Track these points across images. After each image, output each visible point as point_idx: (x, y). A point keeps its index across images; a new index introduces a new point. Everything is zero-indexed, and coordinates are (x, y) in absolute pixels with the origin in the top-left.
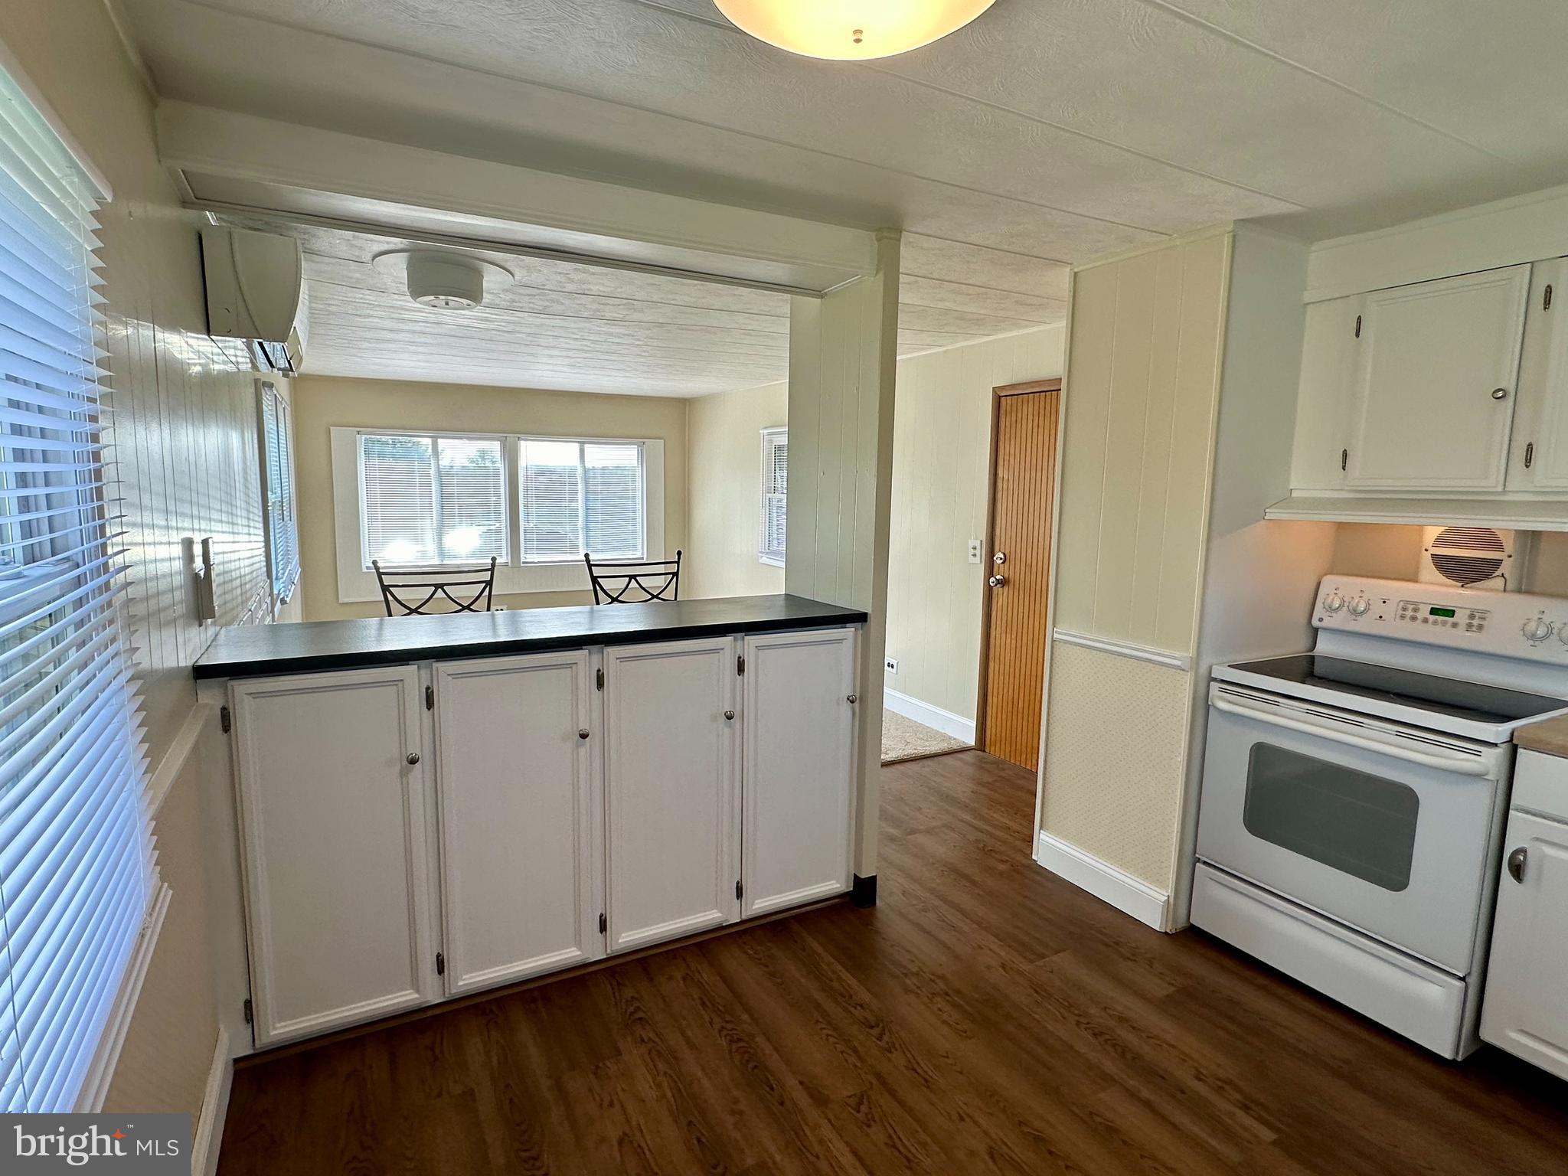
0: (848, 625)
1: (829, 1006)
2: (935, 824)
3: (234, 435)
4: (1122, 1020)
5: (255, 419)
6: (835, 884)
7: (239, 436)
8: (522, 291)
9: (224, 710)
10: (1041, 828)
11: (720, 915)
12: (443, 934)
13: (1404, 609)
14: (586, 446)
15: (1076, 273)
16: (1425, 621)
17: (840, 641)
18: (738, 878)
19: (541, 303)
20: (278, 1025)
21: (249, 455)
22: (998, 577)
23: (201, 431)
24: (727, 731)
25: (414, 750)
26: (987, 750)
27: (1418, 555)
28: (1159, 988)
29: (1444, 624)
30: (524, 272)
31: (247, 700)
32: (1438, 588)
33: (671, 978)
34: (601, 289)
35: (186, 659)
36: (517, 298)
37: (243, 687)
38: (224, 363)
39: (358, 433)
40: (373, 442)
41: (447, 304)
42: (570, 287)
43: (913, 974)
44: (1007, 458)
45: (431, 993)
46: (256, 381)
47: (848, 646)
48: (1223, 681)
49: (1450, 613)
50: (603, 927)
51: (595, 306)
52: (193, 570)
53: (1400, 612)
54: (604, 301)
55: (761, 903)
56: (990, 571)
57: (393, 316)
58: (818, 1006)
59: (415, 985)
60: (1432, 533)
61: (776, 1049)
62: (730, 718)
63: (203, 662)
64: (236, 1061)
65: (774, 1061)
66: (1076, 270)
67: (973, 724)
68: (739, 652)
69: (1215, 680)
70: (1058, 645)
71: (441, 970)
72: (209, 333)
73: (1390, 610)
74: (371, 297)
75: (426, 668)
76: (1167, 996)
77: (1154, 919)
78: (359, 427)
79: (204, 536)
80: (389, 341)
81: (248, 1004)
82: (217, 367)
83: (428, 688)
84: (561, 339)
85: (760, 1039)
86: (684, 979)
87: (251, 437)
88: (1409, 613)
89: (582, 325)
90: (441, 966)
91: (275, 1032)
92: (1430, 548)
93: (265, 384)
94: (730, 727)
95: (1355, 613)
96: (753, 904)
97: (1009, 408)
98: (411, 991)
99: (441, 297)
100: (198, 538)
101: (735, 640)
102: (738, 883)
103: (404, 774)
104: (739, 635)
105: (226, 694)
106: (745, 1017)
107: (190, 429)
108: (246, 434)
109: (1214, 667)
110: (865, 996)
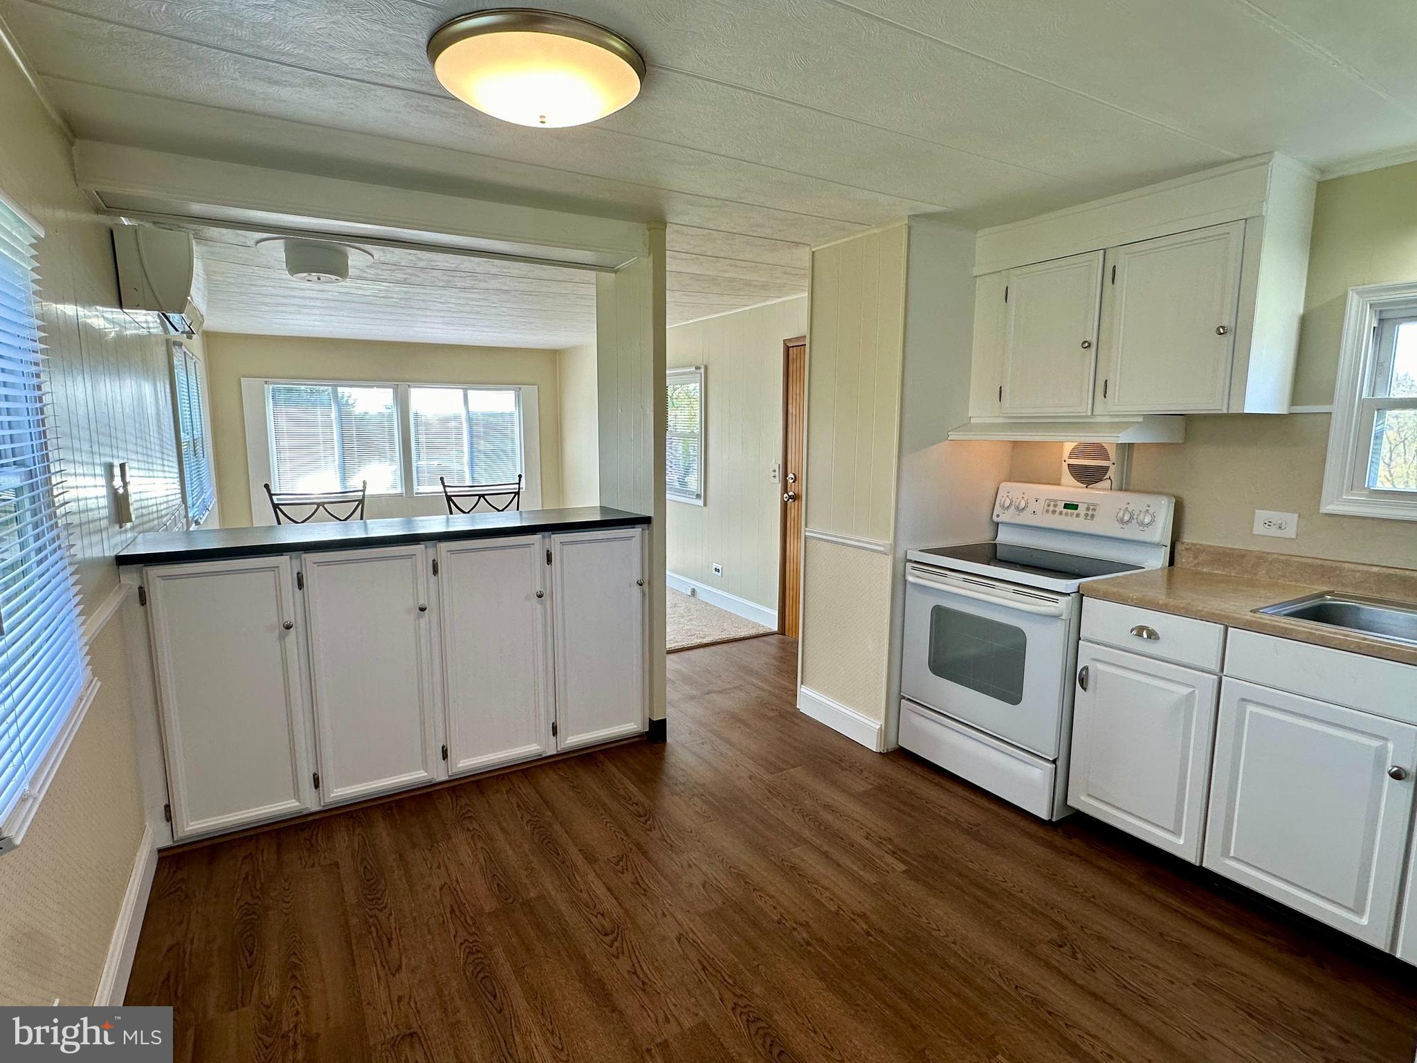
0: (636, 526)
1: (613, 805)
2: (728, 686)
3: (147, 387)
4: (827, 807)
5: (167, 373)
6: (632, 725)
7: (151, 387)
8: (383, 267)
9: (141, 589)
10: (802, 684)
11: (538, 747)
12: (317, 760)
13: (1049, 505)
14: (469, 391)
15: (813, 252)
16: (1061, 513)
17: (630, 538)
18: (553, 721)
19: (402, 276)
20: (191, 823)
21: (162, 402)
22: (791, 493)
23: (118, 383)
24: (539, 606)
25: (289, 618)
26: (787, 634)
27: (1060, 467)
28: (860, 786)
29: (1072, 514)
30: (381, 254)
31: (158, 581)
32: (1071, 489)
33: (497, 791)
34: (446, 264)
35: (111, 553)
36: (380, 272)
37: (154, 572)
38: (135, 328)
39: (266, 382)
40: (279, 390)
41: (319, 279)
42: (421, 264)
43: (681, 783)
44: (794, 397)
45: (310, 802)
46: (167, 341)
47: (637, 540)
48: (916, 562)
49: (1075, 507)
50: (445, 756)
51: (445, 278)
52: (113, 487)
53: (1046, 507)
54: (454, 273)
55: (574, 739)
56: (785, 490)
57: (282, 285)
58: (604, 805)
59: (297, 795)
60: (1069, 447)
61: (566, 832)
62: (540, 596)
63: (125, 553)
64: (160, 851)
65: (564, 838)
66: (813, 250)
67: (776, 613)
68: (547, 547)
69: (910, 561)
70: (809, 541)
71: (317, 786)
72: (121, 306)
73: (1039, 507)
74: (261, 272)
75: (297, 558)
76: (865, 791)
77: (872, 743)
78: (268, 377)
79: (122, 462)
80: (283, 305)
81: (167, 807)
82: (128, 332)
83: (298, 573)
84: (430, 303)
85: (557, 827)
86: (507, 792)
87: (164, 388)
88: (1051, 508)
89: (440, 292)
90: (316, 782)
91: (188, 829)
92: (1067, 459)
93: (175, 343)
94: (542, 604)
95: (1020, 510)
96: (566, 739)
97: (795, 357)
98: (294, 800)
99: (313, 274)
100: (117, 463)
101: (544, 537)
102: (553, 724)
103: (282, 637)
104: (547, 534)
105: (142, 578)
106: (549, 813)
107: (108, 381)
108: (158, 385)
109: (909, 551)
110: (640, 797)
